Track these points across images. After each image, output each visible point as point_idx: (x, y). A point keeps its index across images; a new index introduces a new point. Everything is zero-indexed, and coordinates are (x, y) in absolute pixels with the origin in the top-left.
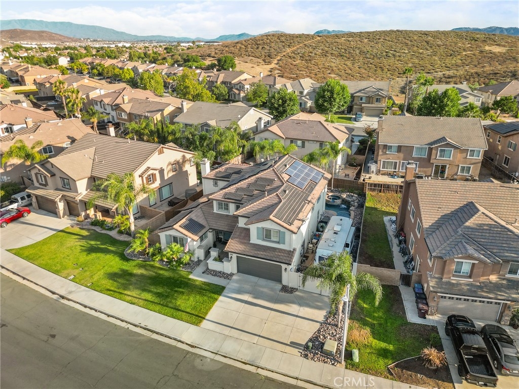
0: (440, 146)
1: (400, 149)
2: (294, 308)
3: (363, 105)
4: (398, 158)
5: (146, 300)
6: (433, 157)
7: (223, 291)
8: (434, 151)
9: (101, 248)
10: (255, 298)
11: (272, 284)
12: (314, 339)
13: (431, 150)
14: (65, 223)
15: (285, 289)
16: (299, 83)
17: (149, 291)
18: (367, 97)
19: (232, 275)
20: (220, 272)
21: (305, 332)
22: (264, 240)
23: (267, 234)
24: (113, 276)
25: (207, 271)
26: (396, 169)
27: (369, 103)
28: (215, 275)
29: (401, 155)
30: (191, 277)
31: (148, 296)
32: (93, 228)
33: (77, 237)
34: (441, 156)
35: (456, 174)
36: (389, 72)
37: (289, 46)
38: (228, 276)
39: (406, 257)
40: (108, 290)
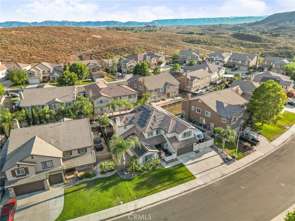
0: (168, 86)
1: (156, 90)
2: (206, 156)
3: (92, 73)
4: (155, 94)
5: (168, 185)
7: (183, 164)
9: (106, 185)
11: (191, 153)
12: (223, 159)
14: (58, 190)
15: (197, 152)
17: (165, 182)
18: (92, 69)
19: (176, 159)
20: (172, 160)
21: (220, 159)
22: (184, 138)
23: (185, 134)
24: (138, 188)
25: (167, 163)
26: (155, 99)
27: (94, 72)
28: (172, 162)
29: (156, 93)
30: (166, 168)
31: (167, 183)
32: (82, 181)
33: (82, 190)
34: (168, 90)
35: (173, 95)
39: (203, 126)
40: (148, 193)
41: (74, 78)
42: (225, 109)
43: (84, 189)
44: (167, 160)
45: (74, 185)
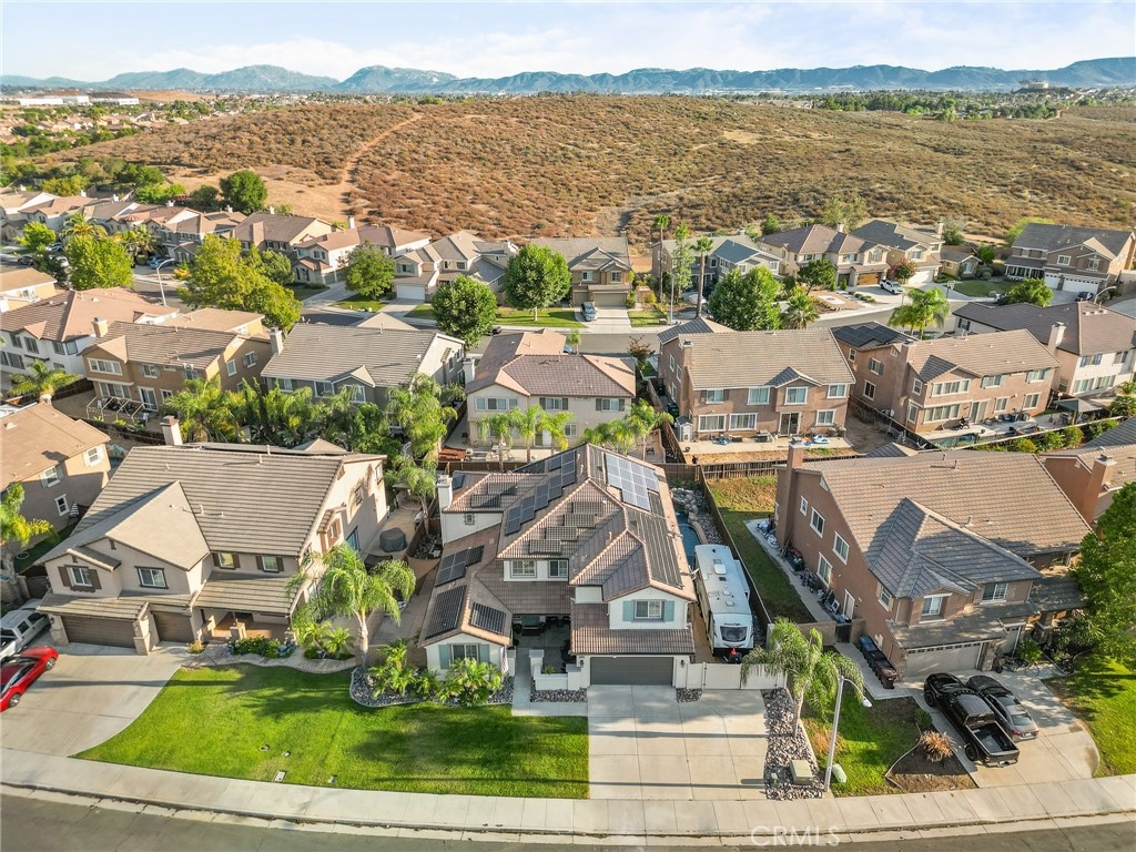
0: (788, 385)
2: (713, 724)
3: (591, 287)
4: (725, 410)
5: (464, 779)
6: (779, 403)
7: (587, 724)
8: (779, 394)
9: (294, 700)
10: (644, 722)
11: (657, 690)
12: (771, 766)
13: (774, 392)
14: (163, 662)
15: (684, 695)
16: (451, 245)
17: (461, 762)
18: (594, 271)
19: (583, 692)
20: (561, 692)
21: (754, 759)
22: (635, 620)
23: (641, 609)
24: (368, 751)
25: (536, 696)
27: (600, 283)
28: (555, 700)
29: (730, 404)
30: (515, 713)
31: (466, 771)
32: (241, 659)
33: (219, 688)
34: (790, 400)
35: (813, 425)
36: (582, 195)
37: (362, 135)
38: (579, 696)
39: (820, 593)
40: (378, 780)
41: (479, 305)
42: (913, 549)
43: (225, 687)
44: (539, 687)
45: (213, 664)
